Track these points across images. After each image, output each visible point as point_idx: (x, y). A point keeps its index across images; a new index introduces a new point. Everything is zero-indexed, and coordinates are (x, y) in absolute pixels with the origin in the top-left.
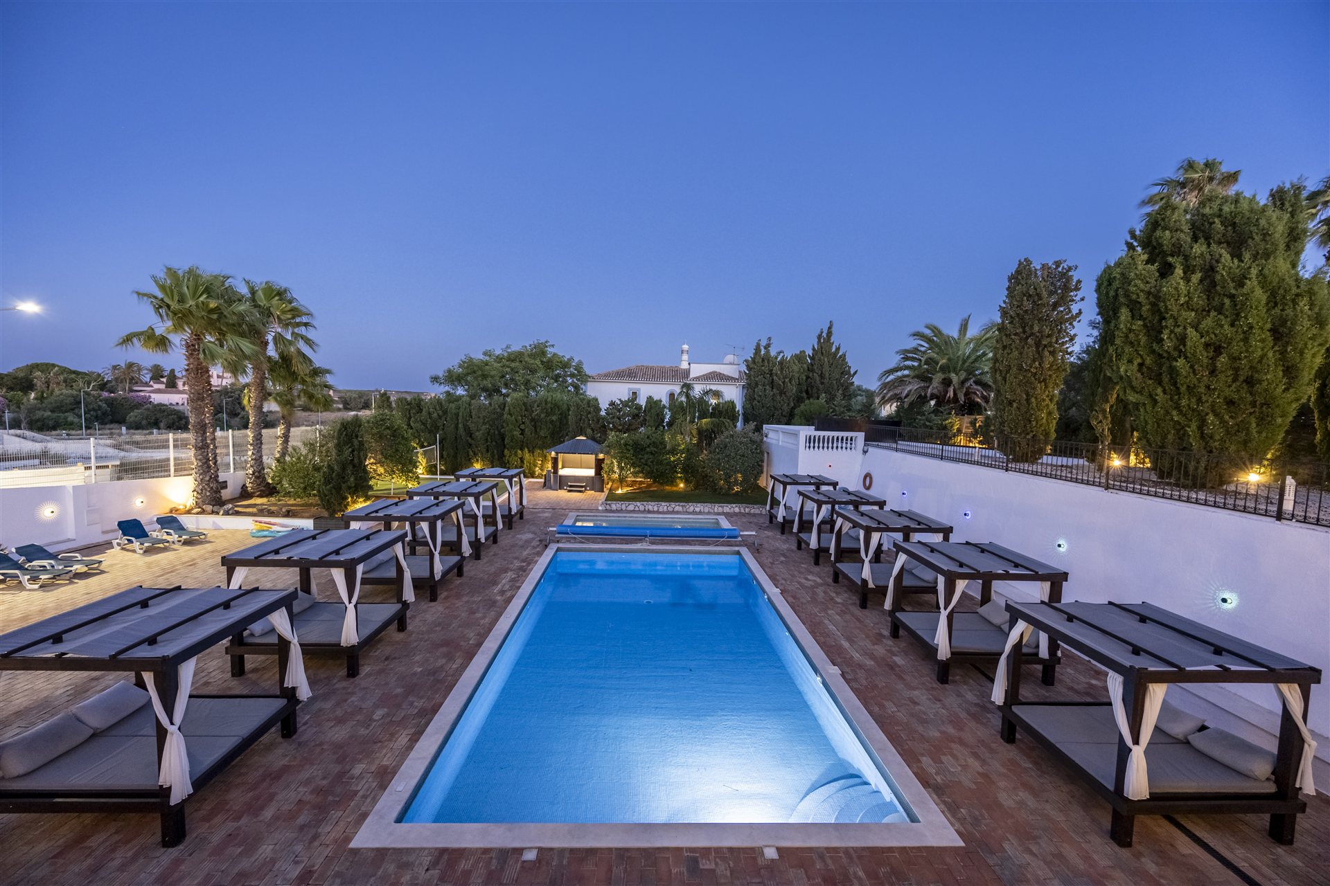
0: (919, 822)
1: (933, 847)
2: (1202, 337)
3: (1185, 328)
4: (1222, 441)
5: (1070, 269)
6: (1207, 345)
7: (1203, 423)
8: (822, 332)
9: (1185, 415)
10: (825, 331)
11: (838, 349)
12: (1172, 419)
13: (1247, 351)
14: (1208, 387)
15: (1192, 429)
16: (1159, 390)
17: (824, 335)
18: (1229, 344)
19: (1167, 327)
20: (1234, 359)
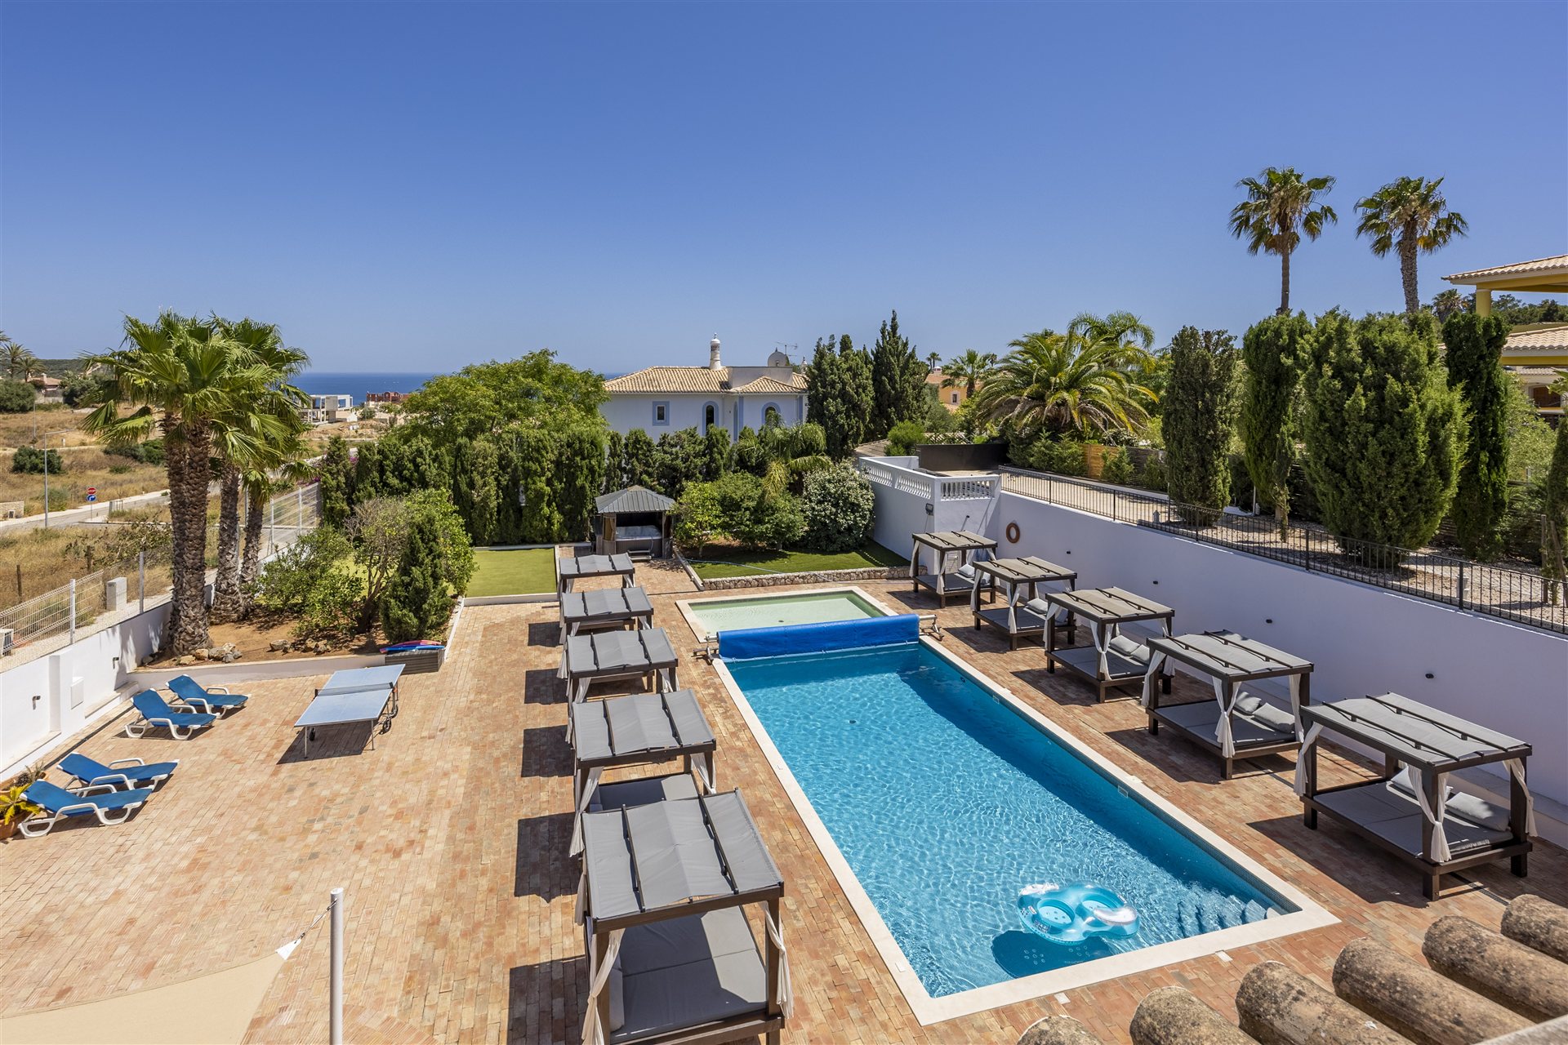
0: (1298, 909)
1: (1322, 927)
2: (1381, 445)
3: (1367, 437)
4: (1399, 530)
5: (1230, 339)
6: (1384, 453)
7: (1384, 516)
8: (885, 325)
9: (1367, 506)
10: (889, 323)
11: (905, 345)
12: (1358, 509)
13: (1414, 459)
14: (1386, 486)
15: (1374, 520)
16: (1345, 483)
17: (888, 328)
18: (1401, 453)
19: (1349, 433)
20: (1405, 466)
